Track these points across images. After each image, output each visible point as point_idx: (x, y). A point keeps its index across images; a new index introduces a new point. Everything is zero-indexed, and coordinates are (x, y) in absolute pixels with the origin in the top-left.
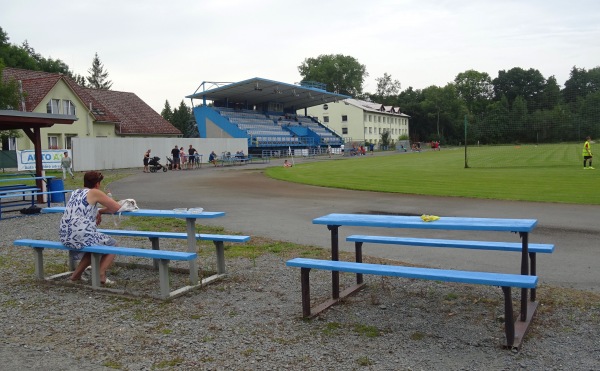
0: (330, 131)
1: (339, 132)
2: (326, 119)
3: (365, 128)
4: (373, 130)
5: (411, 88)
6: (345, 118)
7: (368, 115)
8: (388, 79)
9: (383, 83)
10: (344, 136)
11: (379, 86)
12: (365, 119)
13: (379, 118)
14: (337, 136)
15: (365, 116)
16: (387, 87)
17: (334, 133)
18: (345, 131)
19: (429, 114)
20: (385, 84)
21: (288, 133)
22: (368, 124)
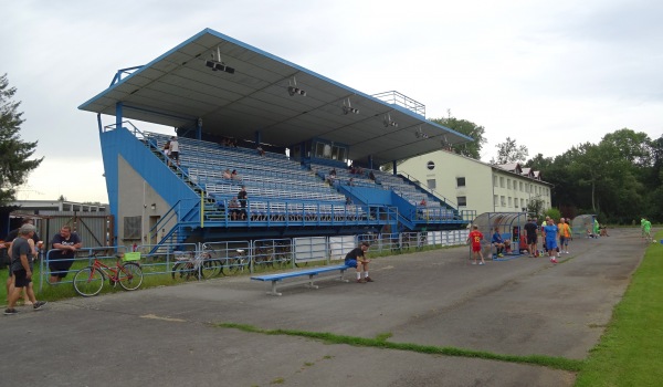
0: (436, 199)
1: (453, 203)
2: (432, 183)
3: (495, 196)
4: (506, 200)
5: (540, 155)
6: (461, 182)
7: (499, 176)
8: (512, 144)
9: (505, 150)
10: (461, 209)
11: (502, 153)
12: (494, 184)
13: (515, 182)
14: (449, 207)
15: (494, 177)
16: (511, 154)
17: (443, 204)
18: (462, 201)
19: (582, 181)
20: (508, 151)
21: (343, 198)
22: (499, 191)
